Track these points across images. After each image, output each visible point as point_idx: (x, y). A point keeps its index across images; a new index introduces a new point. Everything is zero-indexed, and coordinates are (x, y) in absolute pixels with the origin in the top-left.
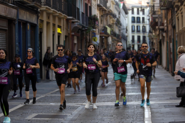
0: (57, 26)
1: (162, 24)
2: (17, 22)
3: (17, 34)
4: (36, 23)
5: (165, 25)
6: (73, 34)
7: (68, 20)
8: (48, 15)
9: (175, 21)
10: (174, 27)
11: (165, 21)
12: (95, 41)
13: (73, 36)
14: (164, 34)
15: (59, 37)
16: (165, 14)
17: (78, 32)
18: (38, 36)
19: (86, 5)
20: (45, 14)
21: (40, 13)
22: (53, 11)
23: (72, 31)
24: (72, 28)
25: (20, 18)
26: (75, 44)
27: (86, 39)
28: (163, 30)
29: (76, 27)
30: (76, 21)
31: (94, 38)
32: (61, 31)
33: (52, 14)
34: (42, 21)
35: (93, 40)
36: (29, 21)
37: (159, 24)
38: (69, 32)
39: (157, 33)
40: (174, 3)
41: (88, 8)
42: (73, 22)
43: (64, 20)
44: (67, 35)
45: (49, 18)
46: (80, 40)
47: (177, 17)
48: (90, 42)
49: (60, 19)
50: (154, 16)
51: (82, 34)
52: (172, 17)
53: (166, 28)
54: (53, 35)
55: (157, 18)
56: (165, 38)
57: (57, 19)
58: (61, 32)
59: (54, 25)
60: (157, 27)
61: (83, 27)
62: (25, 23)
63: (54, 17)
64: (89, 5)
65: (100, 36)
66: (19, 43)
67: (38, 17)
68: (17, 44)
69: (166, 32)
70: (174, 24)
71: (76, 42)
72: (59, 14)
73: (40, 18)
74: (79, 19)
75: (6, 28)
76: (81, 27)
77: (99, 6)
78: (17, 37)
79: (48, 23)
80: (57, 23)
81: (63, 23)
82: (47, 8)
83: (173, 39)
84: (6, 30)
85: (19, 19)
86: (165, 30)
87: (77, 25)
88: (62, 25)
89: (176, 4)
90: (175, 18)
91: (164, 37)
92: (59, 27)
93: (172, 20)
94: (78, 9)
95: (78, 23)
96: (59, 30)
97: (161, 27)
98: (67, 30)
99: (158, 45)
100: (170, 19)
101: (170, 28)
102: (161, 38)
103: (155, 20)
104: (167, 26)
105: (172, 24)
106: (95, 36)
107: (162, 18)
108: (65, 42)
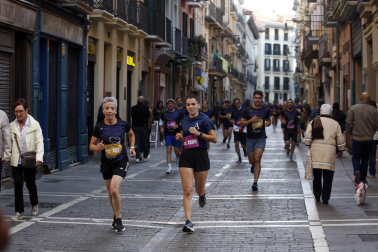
0: (125, 52)
1: (328, 55)
2: (36, 39)
3: (36, 64)
4: (80, 41)
5: (334, 55)
6: (159, 68)
7: (148, 42)
8: (109, 29)
9: (361, 44)
10: (358, 59)
11: (334, 49)
12: (199, 83)
13: (157, 72)
14: (331, 73)
15: (130, 73)
16: (333, 35)
17: (168, 66)
18: (85, 70)
19: (185, 16)
20: (101, 27)
21: (89, 23)
22: (118, 21)
23: (157, 64)
24: (157, 57)
25: (45, 30)
26: (162, 88)
27: (184, 80)
28: (328, 65)
29: (163, 57)
30: (164, 43)
31: (198, 78)
32: (134, 61)
33: (116, 26)
34: (95, 41)
35: (196, 82)
36: (66, 38)
37: (321, 54)
38: (150, 65)
39: (316, 71)
40: (363, 7)
41: (188, 22)
42: (159, 47)
43: (141, 40)
44: (147, 70)
45: (109, 35)
46: (173, 80)
47: (364, 37)
48: (189, 86)
49: (132, 39)
50: (310, 39)
51: (176, 70)
52: (352, 39)
53: (335, 61)
54: (118, 70)
55: (316, 42)
56: (333, 81)
57: (126, 38)
58: (134, 65)
59: (120, 50)
60: (315, 61)
61: (178, 56)
62: (56, 42)
63: (121, 34)
64: (190, 16)
65: (210, 76)
66: (42, 83)
67: (85, 32)
68: (36, 83)
69: (334, 68)
70: (356, 52)
71: (163, 84)
72: (130, 27)
73: (89, 34)
74: (169, 41)
75: (9, 50)
76: (173, 57)
77: (208, 20)
78: (36, 69)
79: (107, 46)
80: (126, 47)
81: (139, 47)
82: (104, 14)
83: (354, 82)
84: (10, 53)
85: (41, 33)
86: (333, 65)
87: (165, 53)
88: (136, 52)
89: (367, 9)
90: (361, 38)
91: (330, 78)
92: (131, 54)
93: (352, 45)
94: (169, 22)
95: (169, 48)
96: (130, 61)
97: (325, 60)
98: (147, 61)
99: (316, 93)
100: (347, 43)
101: (346, 59)
102: (323, 80)
103: (312, 47)
104: (339, 58)
105: (352, 51)
106: (200, 75)
107: (326, 42)
108: (142, 83)
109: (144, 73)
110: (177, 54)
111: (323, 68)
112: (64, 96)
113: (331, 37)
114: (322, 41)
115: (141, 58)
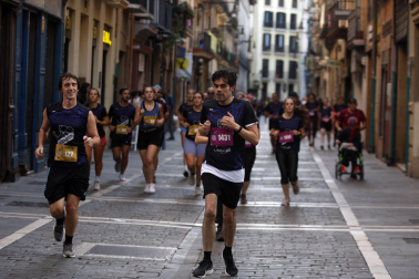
0: (102, 26)
1: (360, 35)
2: (20, 12)
3: (18, 41)
4: (59, 15)
5: (370, 36)
6: (138, 47)
7: (127, 12)
9: (408, 27)
10: (402, 45)
11: (370, 28)
12: (182, 67)
13: (136, 53)
14: (365, 60)
15: (105, 53)
16: (369, 9)
17: (147, 43)
18: (62, 48)
23: (136, 41)
24: (136, 33)
26: (140, 73)
27: (164, 63)
28: (361, 49)
29: (146, 30)
30: (147, 15)
31: (181, 60)
32: (111, 38)
34: (72, 12)
35: (178, 66)
36: (46, 10)
37: (351, 34)
38: (128, 42)
39: (341, 55)
42: (138, 19)
43: (120, 11)
44: (124, 50)
45: (86, 4)
46: (154, 61)
47: (412, 19)
48: (170, 71)
49: (110, 8)
50: (337, 13)
51: (156, 49)
52: (395, 19)
53: (370, 45)
54: (94, 48)
55: (344, 17)
56: (367, 70)
57: (103, 7)
58: (110, 43)
59: (97, 22)
60: (341, 42)
61: (161, 32)
62: (37, 14)
63: (98, 2)
65: (194, 58)
66: (23, 64)
67: (64, 2)
68: (18, 65)
69: (369, 54)
70: (400, 36)
71: (141, 68)
73: (68, 5)
74: (152, 11)
76: (155, 32)
78: (18, 48)
79: (84, 18)
80: (103, 20)
81: (116, 20)
83: (396, 74)
85: (25, 5)
86: (367, 49)
87: (146, 25)
88: (113, 25)
90: (408, 19)
91: (362, 67)
92: (108, 28)
93: (396, 26)
96: (106, 38)
97: (357, 42)
98: (124, 37)
99: (340, 86)
100: (389, 23)
101: (386, 44)
102: (353, 68)
103: (337, 23)
104: (376, 40)
105: (395, 34)
106: (183, 56)
107: (358, 18)
108: (118, 66)
109: (121, 53)
110: (160, 29)
111: (354, 53)
112: (42, 80)
113: (366, 12)
114: (354, 17)
115: (119, 35)
